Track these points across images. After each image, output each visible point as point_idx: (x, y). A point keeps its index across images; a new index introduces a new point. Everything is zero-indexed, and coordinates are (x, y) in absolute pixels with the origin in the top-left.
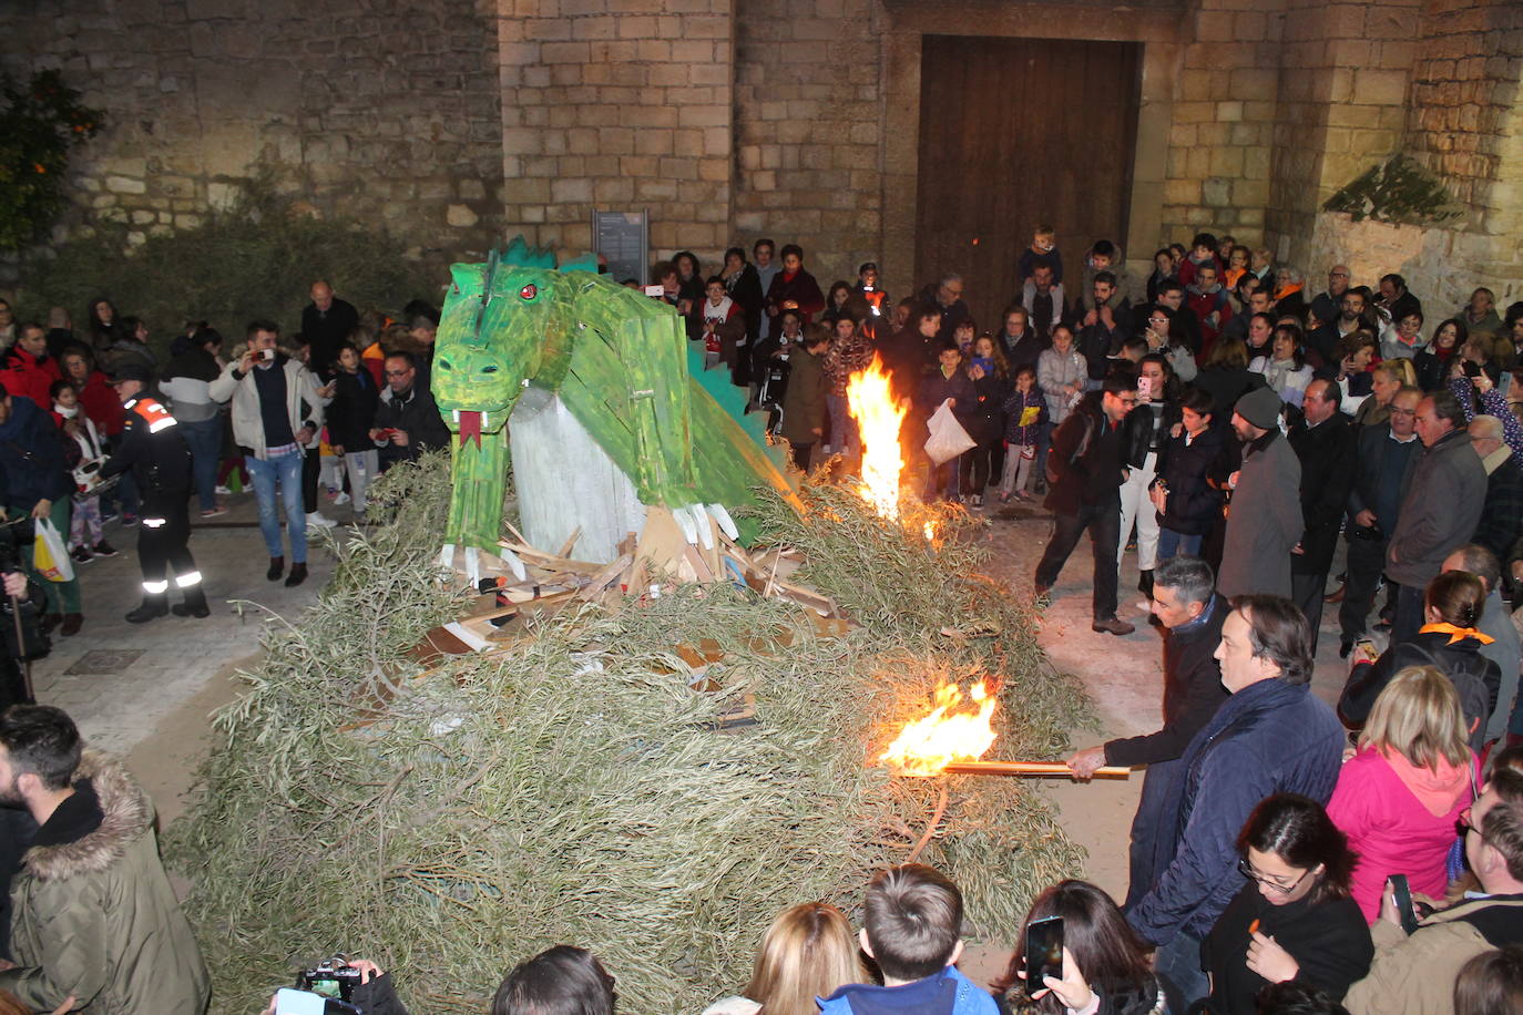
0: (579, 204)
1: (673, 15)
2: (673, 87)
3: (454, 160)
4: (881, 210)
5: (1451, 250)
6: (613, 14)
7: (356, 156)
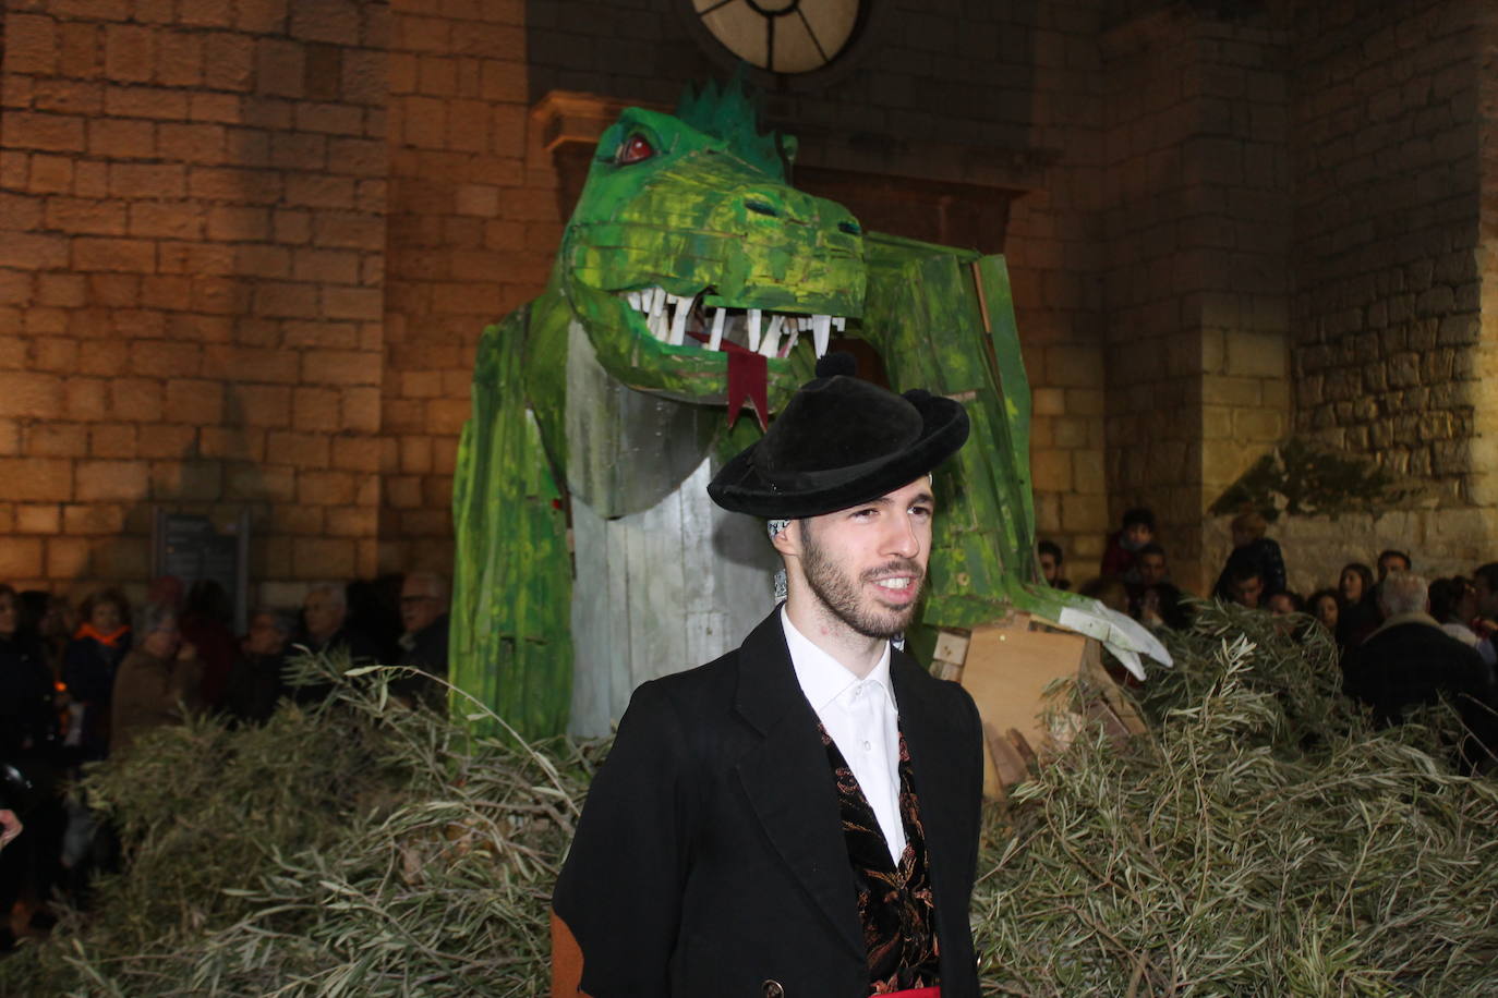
1: (297, 208)
2: (293, 319)
5: (1423, 536)
6: (200, 201)
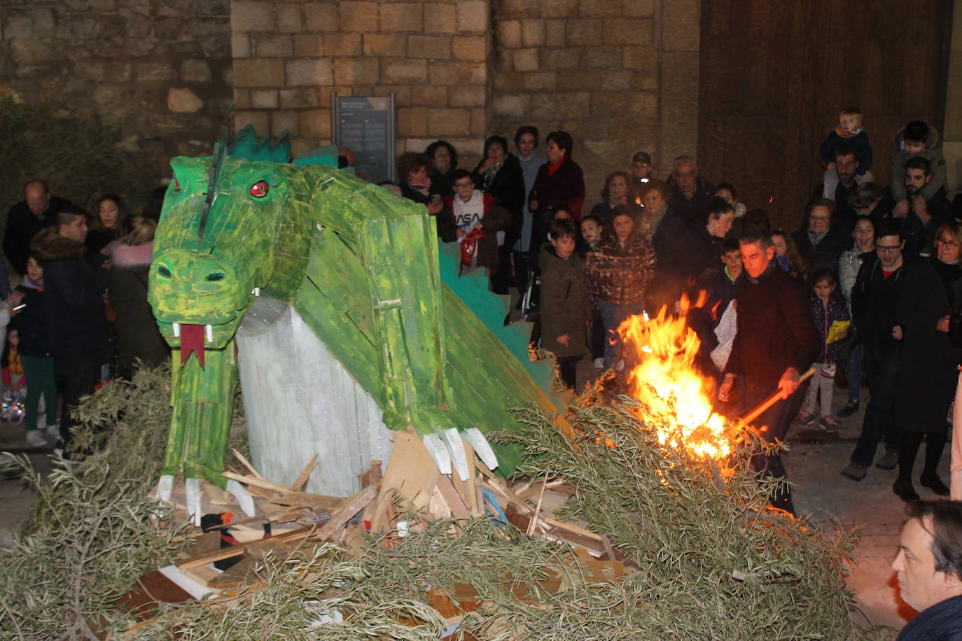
0: (316, 87)
3: (176, 38)
4: (658, 93)
7: (64, 33)
